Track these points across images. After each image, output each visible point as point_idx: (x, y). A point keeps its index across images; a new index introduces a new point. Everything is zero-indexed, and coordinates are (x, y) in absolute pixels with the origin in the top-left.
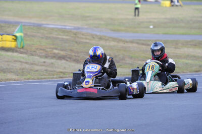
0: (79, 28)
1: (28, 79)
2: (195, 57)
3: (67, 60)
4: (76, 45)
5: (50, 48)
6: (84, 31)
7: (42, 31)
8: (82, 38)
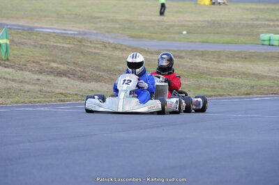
0: (85, 34)
1: (16, 103)
2: (244, 74)
3: (69, 77)
4: (81, 56)
5: (46, 60)
6: (93, 38)
7: (34, 37)
8: (91, 47)
